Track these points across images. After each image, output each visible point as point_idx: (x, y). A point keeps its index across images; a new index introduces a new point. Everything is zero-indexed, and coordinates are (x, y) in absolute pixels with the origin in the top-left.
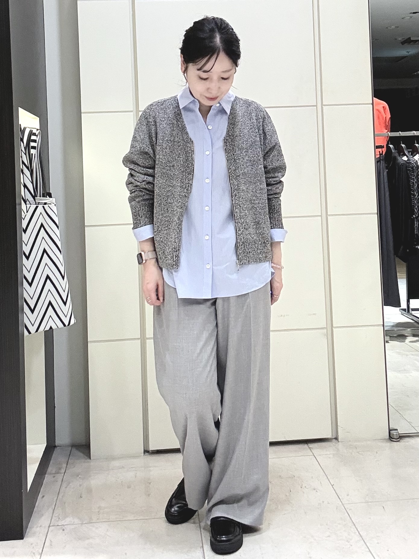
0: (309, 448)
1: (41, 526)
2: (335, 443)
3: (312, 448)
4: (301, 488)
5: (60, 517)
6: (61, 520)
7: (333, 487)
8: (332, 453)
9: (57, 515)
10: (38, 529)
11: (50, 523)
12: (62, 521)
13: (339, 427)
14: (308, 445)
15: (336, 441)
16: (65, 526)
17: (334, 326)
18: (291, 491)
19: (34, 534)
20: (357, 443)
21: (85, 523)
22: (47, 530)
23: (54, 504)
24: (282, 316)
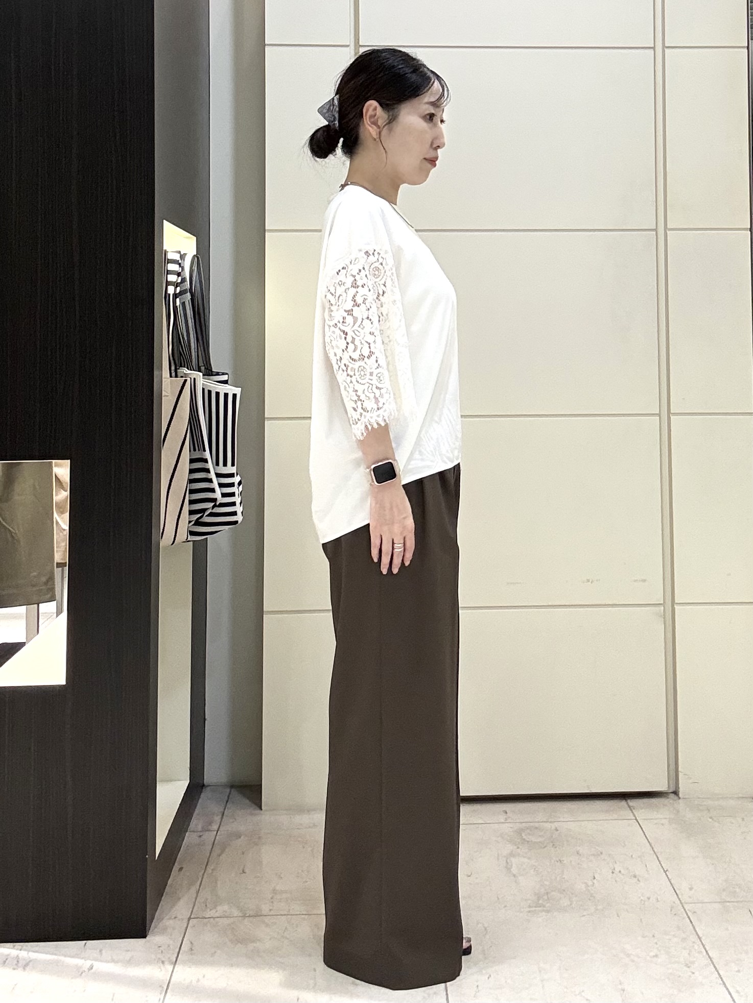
0: (629, 807)
1: (175, 918)
2: (674, 800)
3: (634, 809)
4: (613, 873)
5: (208, 904)
6: (209, 910)
7: (667, 876)
8: (668, 817)
9: (203, 900)
10: (171, 922)
11: (192, 911)
12: (211, 910)
13: (680, 773)
14: (626, 800)
15: (676, 798)
16: (216, 919)
17: (676, 602)
18: (594, 878)
19: (165, 929)
20: (710, 802)
21: (249, 916)
22: (186, 926)
23: (199, 883)
24: (588, 581)
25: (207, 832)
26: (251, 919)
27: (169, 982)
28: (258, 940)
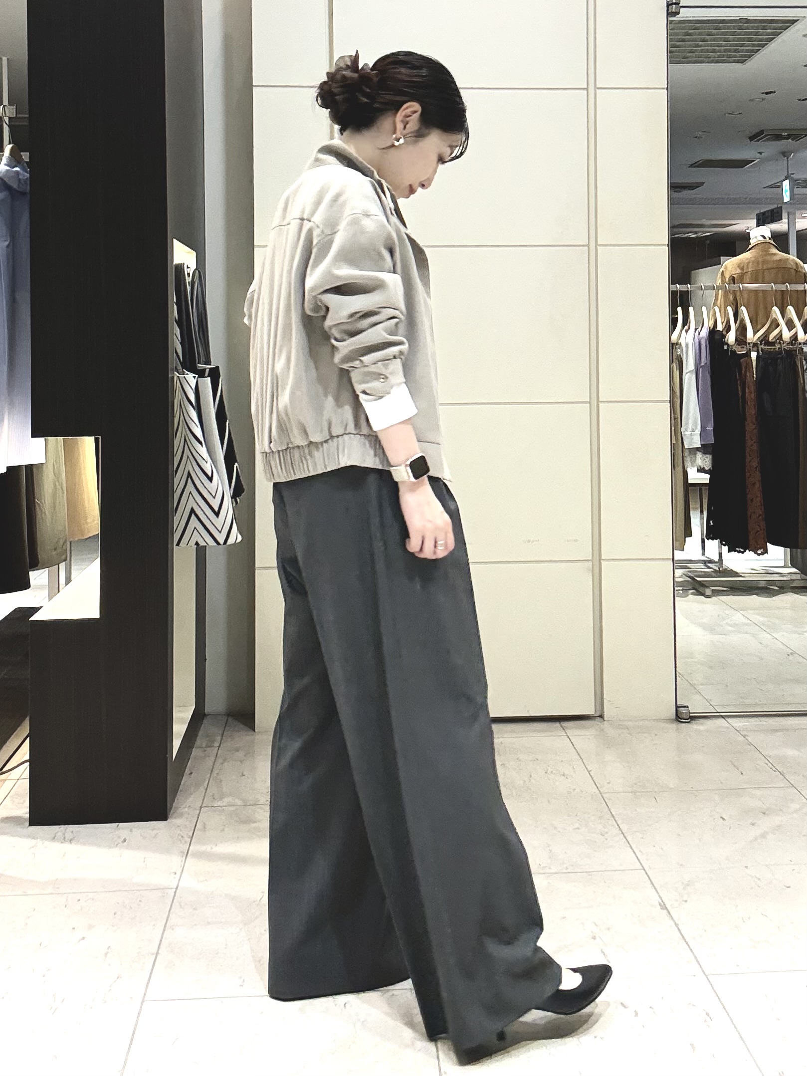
0: (563, 727)
1: (189, 806)
2: (601, 722)
3: (566, 728)
4: (546, 773)
5: (215, 797)
8: (595, 734)
9: (211, 794)
10: (186, 809)
11: (203, 803)
12: (218, 801)
13: (605, 700)
14: (559, 721)
15: (601, 720)
16: (223, 807)
17: (603, 558)
18: (531, 777)
19: (181, 815)
20: (630, 723)
21: (250, 805)
22: (198, 812)
23: (207, 781)
24: (529, 541)
25: (213, 748)
26: (251, 807)
27: (188, 850)
28: (259, 821)
